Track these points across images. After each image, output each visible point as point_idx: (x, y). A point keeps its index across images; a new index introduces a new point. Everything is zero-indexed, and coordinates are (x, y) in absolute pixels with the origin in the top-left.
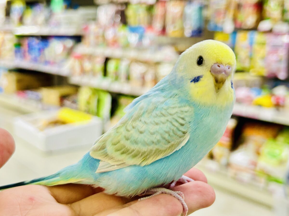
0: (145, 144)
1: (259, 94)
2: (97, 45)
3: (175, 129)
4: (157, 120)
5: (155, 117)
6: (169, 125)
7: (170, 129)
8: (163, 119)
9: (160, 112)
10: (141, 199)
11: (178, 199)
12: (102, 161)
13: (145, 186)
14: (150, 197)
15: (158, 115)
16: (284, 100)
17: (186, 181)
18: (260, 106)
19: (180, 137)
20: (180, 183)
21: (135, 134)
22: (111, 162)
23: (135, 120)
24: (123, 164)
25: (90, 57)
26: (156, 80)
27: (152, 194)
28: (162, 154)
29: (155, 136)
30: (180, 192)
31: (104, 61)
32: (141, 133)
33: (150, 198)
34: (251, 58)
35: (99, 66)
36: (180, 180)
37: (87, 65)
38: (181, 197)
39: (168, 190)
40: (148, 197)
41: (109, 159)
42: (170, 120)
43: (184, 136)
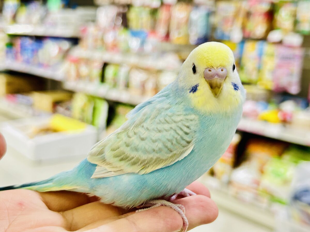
0: (146, 151)
1: (266, 108)
2: (95, 48)
3: (179, 137)
4: (160, 127)
5: (158, 123)
6: (172, 132)
7: (174, 137)
8: (167, 126)
9: (164, 119)
10: (138, 211)
11: (179, 213)
12: (99, 166)
13: (144, 196)
14: (149, 208)
15: (161, 122)
16: (291, 117)
17: (188, 195)
18: (266, 121)
19: (184, 147)
20: (181, 196)
21: (135, 141)
22: (108, 168)
23: (137, 126)
24: (121, 171)
25: (88, 61)
26: (156, 89)
27: (151, 206)
28: (163, 164)
29: (156, 144)
30: (180, 205)
31: (102, 67)
32: (143, 139)
33: (148, 210)
34: (259, 70)
35: (97, 72)
36: (181, 193)
37: (84, 70)
38: (181, 210)
39: (168, 202)
40: (147, 209)
41: (106, 164)
42: (174, 128)
43: (188, 145)
